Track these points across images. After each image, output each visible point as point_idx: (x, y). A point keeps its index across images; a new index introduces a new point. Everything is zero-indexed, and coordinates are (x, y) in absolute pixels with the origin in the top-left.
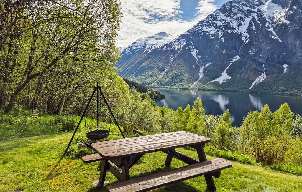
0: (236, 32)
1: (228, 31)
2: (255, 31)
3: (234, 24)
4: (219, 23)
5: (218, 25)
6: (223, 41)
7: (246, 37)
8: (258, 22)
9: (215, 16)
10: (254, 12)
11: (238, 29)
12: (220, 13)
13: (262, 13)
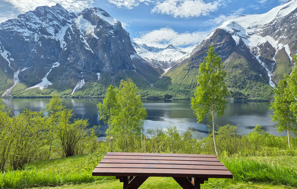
0: (54, 38)
1: (45, 36)
2: (71, 41)
3: (51, 30)
4: (34, 26)
5: (32, 27)
6: (41, 46)
7: (64, 45)
8: (73, 32)
9: (28, 17)
10: (69, 23)
11: (55, 36)
12: (33, 15)
13: (76, 25)
